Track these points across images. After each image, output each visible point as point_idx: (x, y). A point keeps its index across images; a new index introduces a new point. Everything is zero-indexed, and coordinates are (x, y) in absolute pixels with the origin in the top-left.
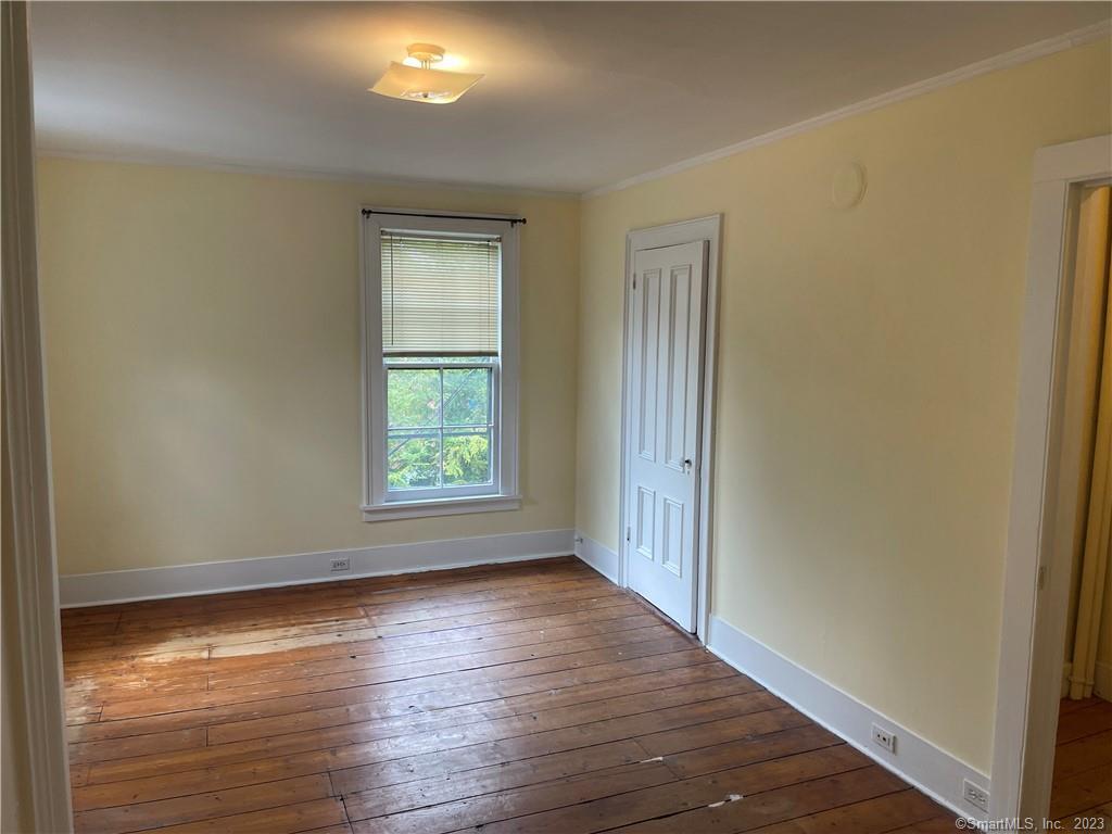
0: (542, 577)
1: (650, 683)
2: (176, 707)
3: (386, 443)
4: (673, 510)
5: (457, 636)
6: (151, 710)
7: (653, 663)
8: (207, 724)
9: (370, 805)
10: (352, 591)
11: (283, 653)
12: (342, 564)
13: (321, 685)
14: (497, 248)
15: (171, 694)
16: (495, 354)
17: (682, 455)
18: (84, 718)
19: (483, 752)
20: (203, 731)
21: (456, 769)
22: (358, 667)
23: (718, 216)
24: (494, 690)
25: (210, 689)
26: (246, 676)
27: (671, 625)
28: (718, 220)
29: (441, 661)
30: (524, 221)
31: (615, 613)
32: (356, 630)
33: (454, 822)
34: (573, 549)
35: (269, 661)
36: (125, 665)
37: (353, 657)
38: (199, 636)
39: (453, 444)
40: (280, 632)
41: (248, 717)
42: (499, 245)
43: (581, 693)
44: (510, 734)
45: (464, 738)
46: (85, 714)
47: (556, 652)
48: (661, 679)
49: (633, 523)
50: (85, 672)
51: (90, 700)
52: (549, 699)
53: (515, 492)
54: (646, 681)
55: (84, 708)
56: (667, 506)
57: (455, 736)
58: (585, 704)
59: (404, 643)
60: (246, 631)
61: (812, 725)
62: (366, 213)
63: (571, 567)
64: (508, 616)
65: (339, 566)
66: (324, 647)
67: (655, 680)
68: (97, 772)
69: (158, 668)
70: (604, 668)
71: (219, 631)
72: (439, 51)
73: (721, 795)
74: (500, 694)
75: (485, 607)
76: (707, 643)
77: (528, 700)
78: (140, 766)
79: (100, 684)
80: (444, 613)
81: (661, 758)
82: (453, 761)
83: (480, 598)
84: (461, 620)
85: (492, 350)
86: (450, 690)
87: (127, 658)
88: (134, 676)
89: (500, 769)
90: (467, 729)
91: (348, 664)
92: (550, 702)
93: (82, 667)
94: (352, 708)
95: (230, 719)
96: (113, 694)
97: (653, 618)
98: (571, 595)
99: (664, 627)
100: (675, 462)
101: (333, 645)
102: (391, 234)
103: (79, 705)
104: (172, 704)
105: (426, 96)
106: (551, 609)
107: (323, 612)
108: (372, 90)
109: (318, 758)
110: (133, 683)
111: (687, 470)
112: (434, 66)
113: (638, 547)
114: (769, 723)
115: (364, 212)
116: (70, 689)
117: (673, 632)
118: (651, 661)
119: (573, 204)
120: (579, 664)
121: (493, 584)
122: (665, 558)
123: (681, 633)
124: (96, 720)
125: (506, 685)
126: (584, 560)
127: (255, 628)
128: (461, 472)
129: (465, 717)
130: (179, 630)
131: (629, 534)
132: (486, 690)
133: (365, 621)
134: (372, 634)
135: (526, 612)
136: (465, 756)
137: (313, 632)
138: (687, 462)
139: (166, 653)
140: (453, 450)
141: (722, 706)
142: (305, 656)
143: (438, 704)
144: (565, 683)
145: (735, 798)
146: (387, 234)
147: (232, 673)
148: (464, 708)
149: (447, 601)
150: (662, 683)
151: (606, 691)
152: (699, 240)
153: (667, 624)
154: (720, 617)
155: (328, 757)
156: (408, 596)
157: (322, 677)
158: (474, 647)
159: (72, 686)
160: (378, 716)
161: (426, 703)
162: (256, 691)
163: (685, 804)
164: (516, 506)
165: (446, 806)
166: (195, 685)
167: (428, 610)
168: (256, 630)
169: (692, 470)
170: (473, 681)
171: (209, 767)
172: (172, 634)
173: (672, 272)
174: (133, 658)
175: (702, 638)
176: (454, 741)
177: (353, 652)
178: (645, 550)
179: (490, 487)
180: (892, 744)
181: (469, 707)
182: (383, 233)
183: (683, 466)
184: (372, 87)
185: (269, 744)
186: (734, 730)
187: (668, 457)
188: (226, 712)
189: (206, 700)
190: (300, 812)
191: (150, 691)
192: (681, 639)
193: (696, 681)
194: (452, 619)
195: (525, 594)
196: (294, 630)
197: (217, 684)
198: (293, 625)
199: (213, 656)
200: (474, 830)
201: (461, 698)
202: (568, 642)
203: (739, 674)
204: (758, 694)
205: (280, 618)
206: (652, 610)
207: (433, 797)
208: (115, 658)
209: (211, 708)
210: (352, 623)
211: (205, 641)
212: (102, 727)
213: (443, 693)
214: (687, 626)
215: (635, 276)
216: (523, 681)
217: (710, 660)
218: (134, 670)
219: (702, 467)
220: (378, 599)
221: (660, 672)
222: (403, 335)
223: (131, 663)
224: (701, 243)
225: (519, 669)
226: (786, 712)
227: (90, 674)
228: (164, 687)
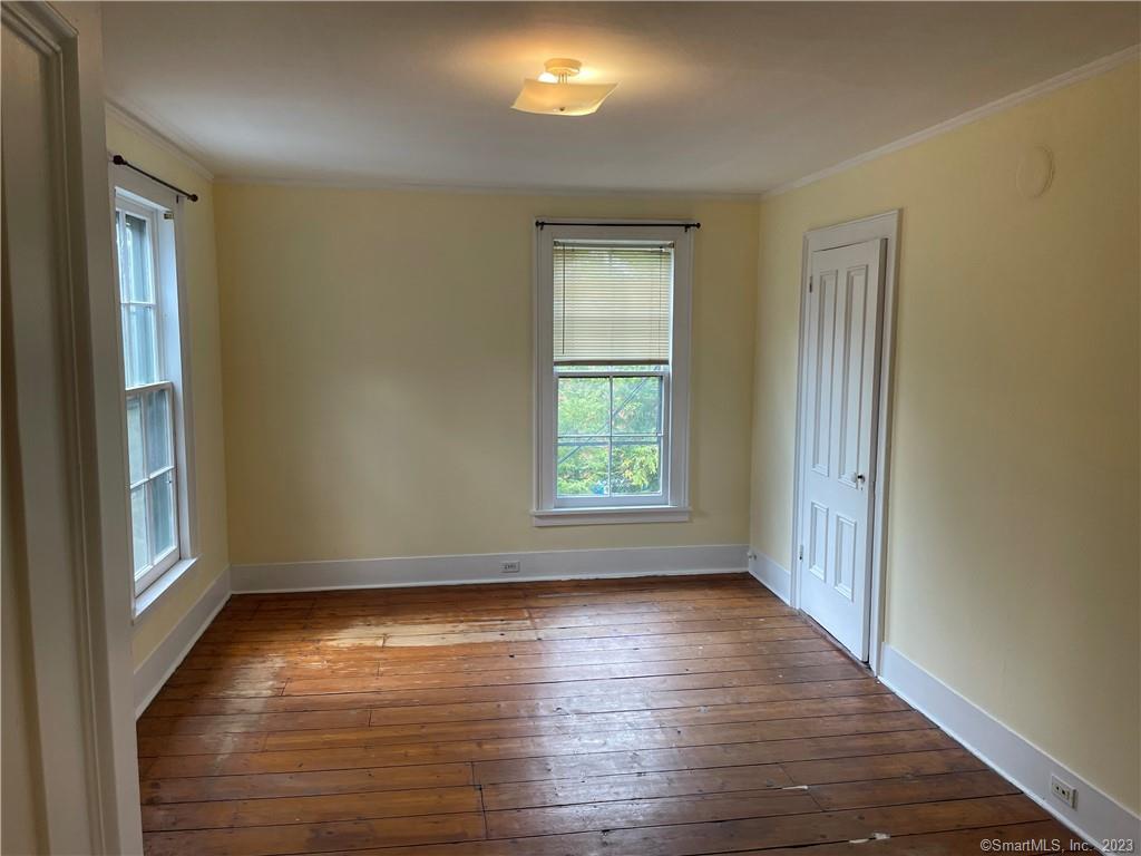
0: (710, 592)
1: (808, 710)
2: (348, 688)
3: (556, 450)
4: (846, 528)
5: (614, 645)
6: (325, 689)
7: (814, 689)
8: (372, 706)
9: (504, 797)
10: (520, 593)
11: (448, 646)
12: (511, 566)
13: (477, 680)
14: (669, 254)
15: (346, 676)
16: (666, 362)
17: (855, 471)
18: (270, 692)
19: (621, 760)
20: (366, 714)
21: (592, 773)
22: (516, 665)
23: (896, 211)
24: (642, 701)
25: (378, 674)
26: (413, 665)
27: (842, 652)
28: (896, 216)
29: (595, 668)
30: (698, 225)
31: (781, 634)
32: (518, 631)
33: (581, 824)
34: (746, 566)
35: (435, 654)
36: (312, 647)
37: (512, 656)
38: (377, 625)
39: (639, 454)
40: (449, 627)
41: (409, 704)
42: (672, 251)
43: (732, 713)
44: (653, 746)
45: (605, 744)
46: (271, 688)
47: (712, 670)
48: (822, 706)
49: (805, 541)
50: (275, 650)
51: (277, 676)
52: (697, 715)
53: (684, 503)
54: (803, 708)
55: (271, 683)
56: (839, 524)
57: (596, 741)
58: (736, 723)
59: (562, 647)
60: (420, 624)
61: (986, 769)
62: (540, 224)
63: (744, 585)
64: (669, 628)
65: (510, 568)
66: (487, 644)
67: (814, 706)
68: (273, 741)
69: (339, 651)
70: (761, 689)
71: (395, 621)
72: (576, 65)
73: (867, 832)
74: (647, 705)
75: (647, 618)
76: (878, 674)
77: (674, 714)
78: (309, 738)
79: (288, 662)
80: (604, 621)
81: (806, 787)
82: (590, 766)
83: (643, 609)
84: (620, 629)
85: (662, 358)
86: (598, 696)
87: (314, 641)
88: (316, 658)
89: (636, 778)
90: (609, 736)
91: (506, 663)
92: (697, 718)
93: (275, 645)
94: (503, 704)
95: (393, 704)
96: (298, 672)
97: (824, 643)
98: (736, 613)
99: (835, 653)
100: (848, 477)
101: (495, 643)
102: (564, 245)
103: (268, 679)
104: (345, 685)
105: (562, 110)
106: (714, 625)
107: (489, 612)
108: (514, 107)
109: (464, 748)
110: (315, 664)
111: (860, 485)
112: (570, 79)
113: (810, 567)
114: (935, 763)
115: (537, 224)
116: (263, 665)
117: (843, 659)
118: (813, 687)
119: (752, 206)
120: (735, 683)
121: (658, 596)
122: (838, 579)
123: (853, 662)
124: (279, 694)
125: (656, 697)
126: (758, 578)
127: (428, 621)
128: (647, 483)
129: (609, 724)
130: (361, 619)
131: (802, 553)
132: (634, 700)
133: (528, 622)
134: (532, 635)
135: (687, 626)
136: (603, 762)
137: (477, 628)
138: (860, 477)
139: (347, 639)
140: (639, 460)
141: (886, 740)
142: (467, 652)
143: (585, 709)
144: (717, 701)
145: (881, 837)
146: (560, 244)
147: (399, 661)
148: (610, 715)
149: (610, 610)
150: (821, 711)
151: (759, 713)
152: (876, 238)
153: (839, 650)
154: (894, 646)
155: (474, 747)
156: (572, 602)
157: (480, 673)
158: (630, 657)
159: (264, 662)
160: (526, 714)
161: (573, 706)
162: (418, 680)
163: (823, 836)
164: (686, 518)
165: (577, 808)
166: (367, 670)
167: (590, 617)
168: (428, 623)
169: (866, 486)
170: (623, 690)
171: (367, 746)
172: (355, 623)
173: (849, 273)
174: (319, 640)
175: (874, 668)
176: (595, 746)
177: (510, 651)
178: (818, 571)
179: (659, 498)
180: (1072, 799)
181: (614, 715)
182: (556, 244)
183: (856, 481)
184: (512, 104)
185: (424, 730)
186: (896, 767)
187: (841, 472)
188: (390, 696)
189: (374, 684)
190: (440, 796)
191: (328, 672)
192: (851, 667)
193: (863, 712)
194: (612, 628)
195: (690, 608)
196: (462, 627)
197: (387, 671)
198: (462, 622)
199: (387, 644)
200: (599, 833)
201: (608, 705)
202: (727, 659)
203: (910, 709)
204: (928, 731)
205: (450, 614)
206: (823, 635)
207: (566, 797)
208: (303, 640)
209: (378, 692)
210: (516, 624)
211: (382, 630)
212: (284, 701)
213: (592, 699)
214: (858, 654)
215: (811, 278)
216: (671, 694)
217: (882, 692)
218: (318, 651)
219: (877, 482)
220: (544, 603)
221: (821, 699)
222: (574, 343)
223: (317, 645)
224: (878, 242)
225: (671, 682)
226: (959, 753)
227: (281, 653)
228: (342, 669)
